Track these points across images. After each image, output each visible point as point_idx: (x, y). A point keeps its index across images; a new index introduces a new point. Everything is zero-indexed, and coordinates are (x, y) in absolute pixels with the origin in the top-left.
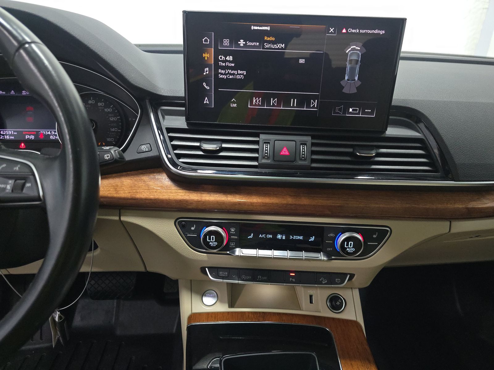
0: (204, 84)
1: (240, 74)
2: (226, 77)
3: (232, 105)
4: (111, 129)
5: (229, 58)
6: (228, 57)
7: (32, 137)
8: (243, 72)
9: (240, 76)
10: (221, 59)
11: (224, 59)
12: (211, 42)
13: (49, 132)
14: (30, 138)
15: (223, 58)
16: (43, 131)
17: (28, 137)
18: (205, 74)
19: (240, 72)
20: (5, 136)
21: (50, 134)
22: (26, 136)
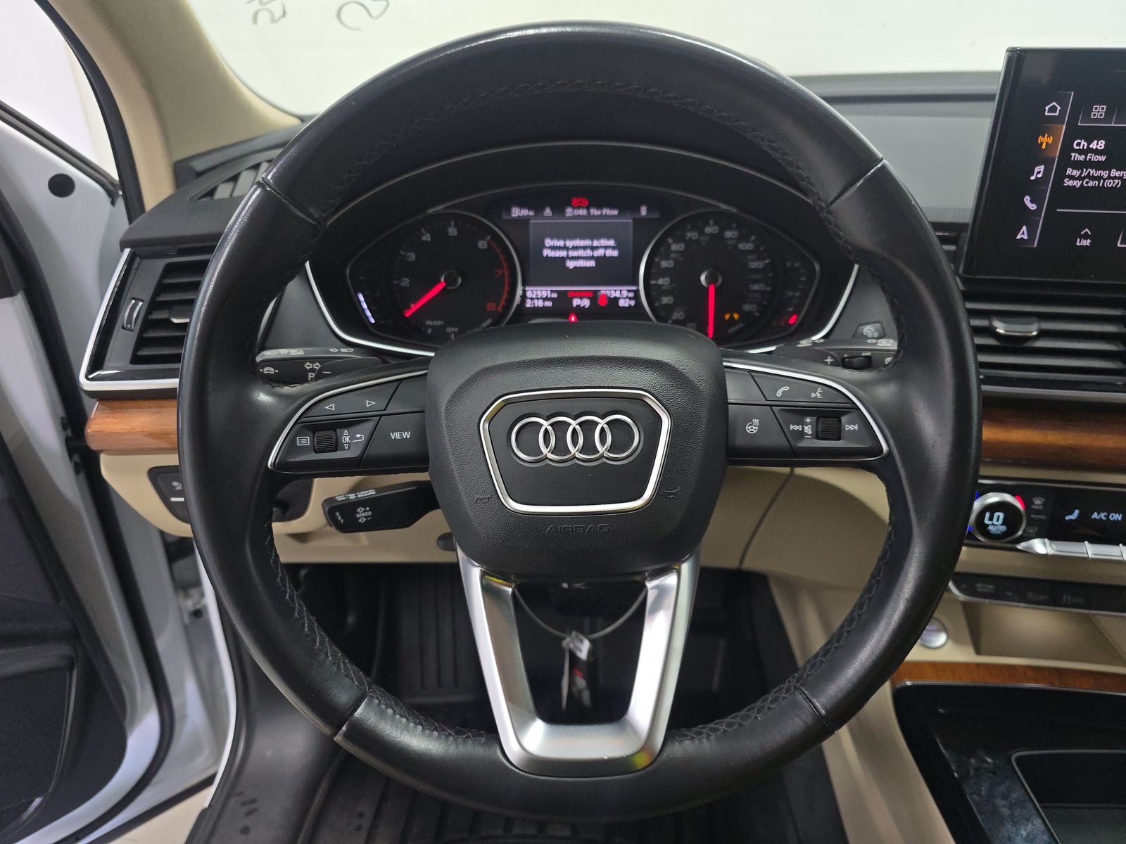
0: (1027, 200)
1: (1115, 178)
2: (1079, 185)
3: (1080, 242)
4: (752, 285)
5: (1097, 144)
6: (1096, 142)
7: (585, 304)
8: (1122, 172)
9: (1114, 182)
10: (1078, 148)
11: (1085, 148)
12: (1062, 112)
13: (618, 292)
14: (582, 305)
15: (1084, 145)
16: (606, 290)
17: (577, 302)
18: (1033, 178)
19: (1114, 173)
20: (536, 301)
21: (618, 295)
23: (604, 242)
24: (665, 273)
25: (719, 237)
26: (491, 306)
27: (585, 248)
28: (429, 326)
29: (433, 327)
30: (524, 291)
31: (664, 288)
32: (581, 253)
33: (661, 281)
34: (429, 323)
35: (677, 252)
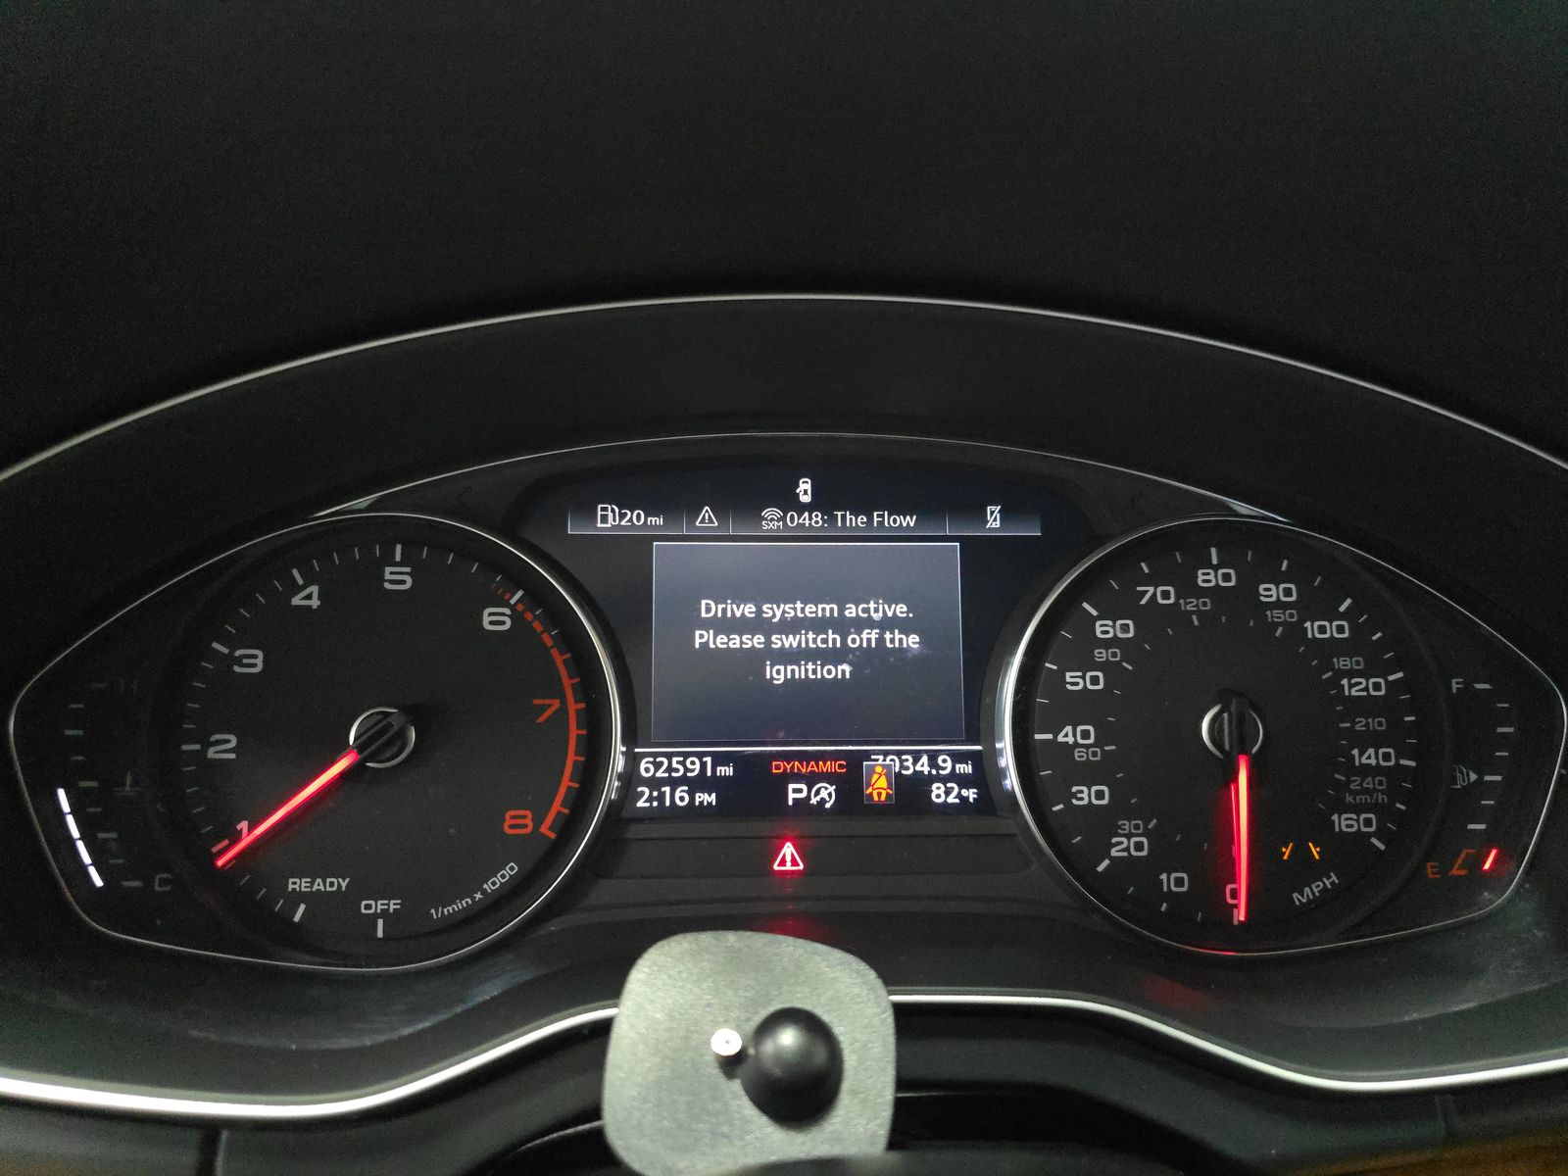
4: (1355, 752)
7: (824, 794)
13: (925, 759)
14: (814, 801)
16: (886, 754)
17: (800, 791)
20: (667, 789)
21: (926, 770)
22: (791, 787)
23: (877, 610)
24: (1081, 708)
25: (1240, 601)
26: (517, 822)
27: (819, 625)
28: (299, 897)
29: (308, 897)
30: (633, 760)
31: (1079, 755)
32: (810, 639)
33: (1067, 736)
34: (298, 884)
35: (1115, 641)
